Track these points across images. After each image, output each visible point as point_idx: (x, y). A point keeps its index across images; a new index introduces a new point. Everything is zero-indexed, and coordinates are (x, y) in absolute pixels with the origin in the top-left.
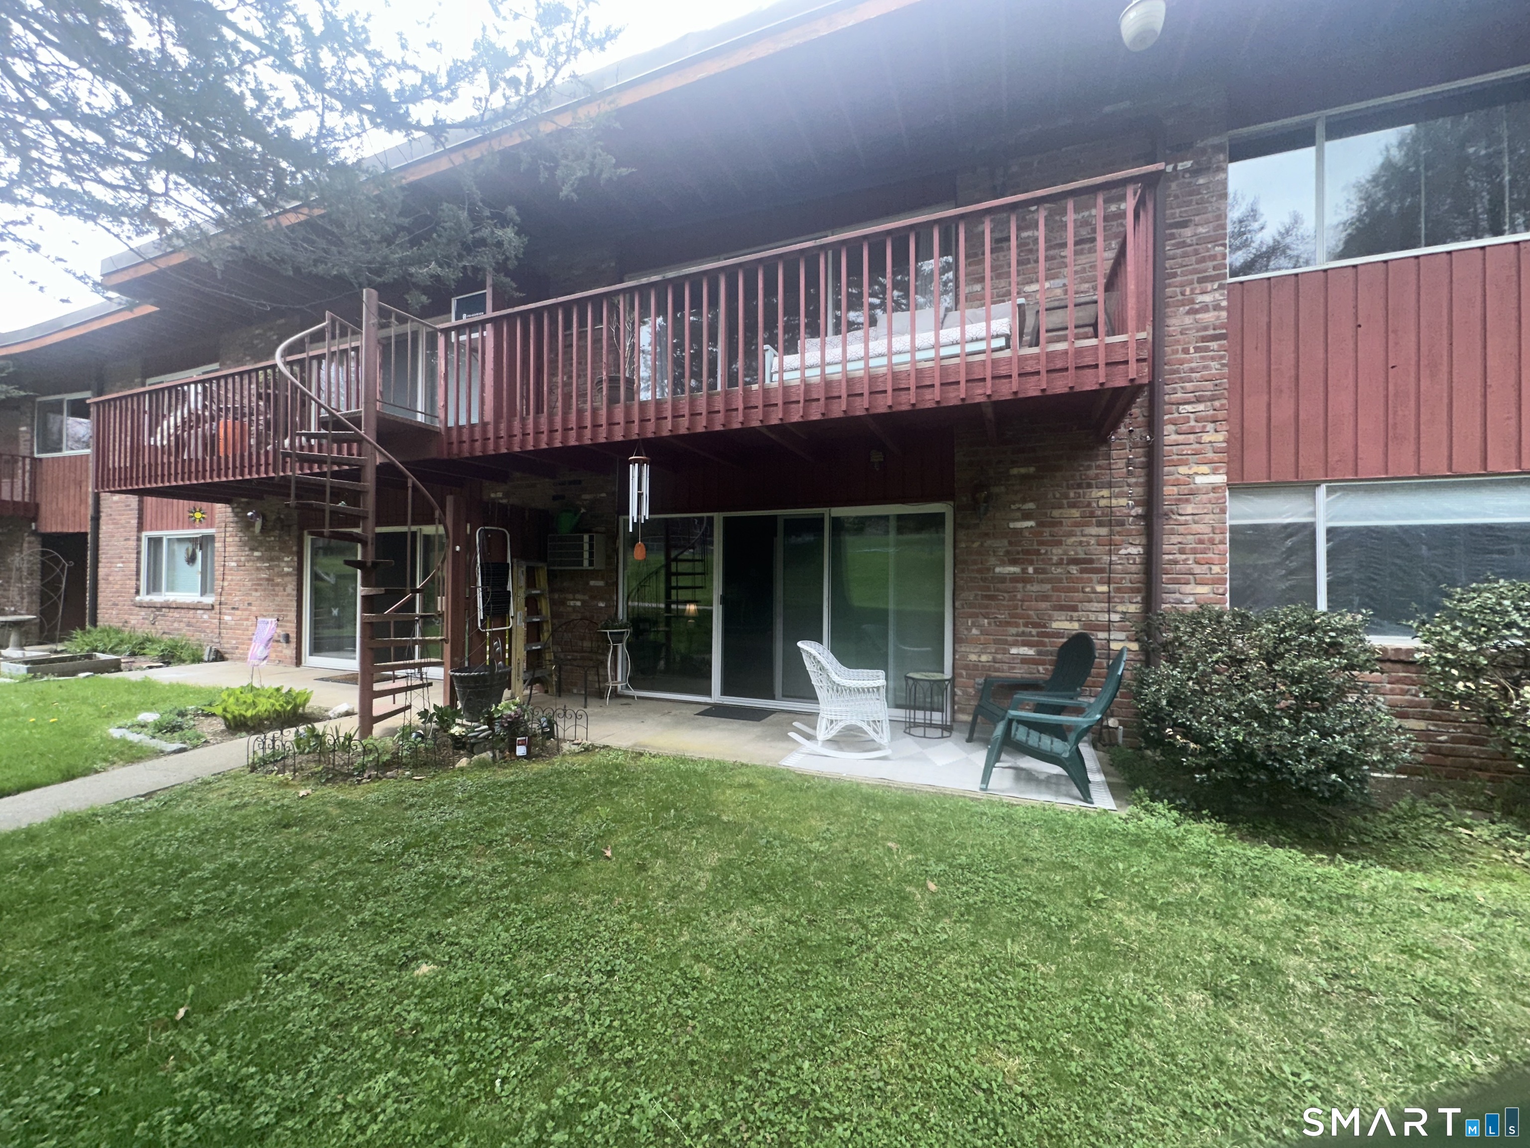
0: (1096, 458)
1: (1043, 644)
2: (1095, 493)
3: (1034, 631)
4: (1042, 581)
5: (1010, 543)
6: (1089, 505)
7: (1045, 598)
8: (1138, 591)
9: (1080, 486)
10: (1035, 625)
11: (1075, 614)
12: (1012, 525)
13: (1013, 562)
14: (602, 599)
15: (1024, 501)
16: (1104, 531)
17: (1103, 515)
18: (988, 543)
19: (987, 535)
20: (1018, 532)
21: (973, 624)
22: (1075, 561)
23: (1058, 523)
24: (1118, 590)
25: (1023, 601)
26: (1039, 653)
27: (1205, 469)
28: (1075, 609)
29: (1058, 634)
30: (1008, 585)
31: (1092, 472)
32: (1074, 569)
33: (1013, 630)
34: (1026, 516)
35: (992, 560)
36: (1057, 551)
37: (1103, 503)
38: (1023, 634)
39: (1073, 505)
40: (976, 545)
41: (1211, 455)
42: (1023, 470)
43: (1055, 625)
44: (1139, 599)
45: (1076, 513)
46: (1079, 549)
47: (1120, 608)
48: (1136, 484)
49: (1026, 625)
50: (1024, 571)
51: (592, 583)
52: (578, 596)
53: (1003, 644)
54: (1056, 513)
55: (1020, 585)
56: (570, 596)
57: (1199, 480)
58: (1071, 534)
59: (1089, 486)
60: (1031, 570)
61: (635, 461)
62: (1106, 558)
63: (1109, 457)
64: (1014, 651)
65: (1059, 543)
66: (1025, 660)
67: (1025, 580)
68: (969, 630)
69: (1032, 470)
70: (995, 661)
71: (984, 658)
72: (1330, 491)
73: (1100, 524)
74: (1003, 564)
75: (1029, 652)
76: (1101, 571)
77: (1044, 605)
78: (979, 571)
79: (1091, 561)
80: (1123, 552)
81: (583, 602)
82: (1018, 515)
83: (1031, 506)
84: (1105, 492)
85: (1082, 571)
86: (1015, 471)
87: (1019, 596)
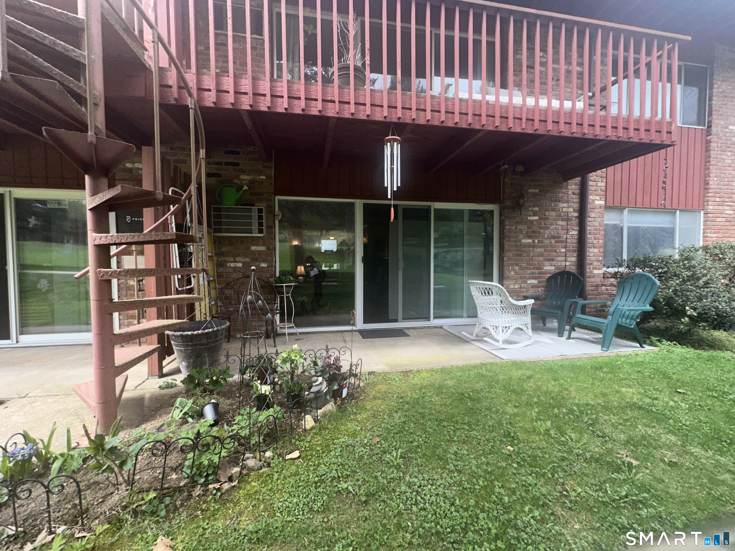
0: (561, 188)
1: (540, 278)
2: (561, 205)
3: (537, 272)
4: (541, 247)
5: (528, 228)
6: (559, 210)
7: (541, 255)
8: (574, 251)
9: (556, 201)
10: (538, 269)
11: (553, 263)
12: (529, 218)
13: (529, 237)
14: (264, 261)
15: (534, 206)
16: (564, 223)
17: (565, 216)
18: (519, 227)
19: (518, 222)
20: (532, 221)
21: (512, 270)
22: (554, 237)
23: (547, 219)
24: (569, 251)
25: (533, 257)
26: (539, 282)
27: (598, 198)
28: (553, 260)
29: (546, 273)
30: (527, 249)
31: (561, 195)
32: (553, 241)
33: (529, 272)
34: (535, 214)
35: (521, 236)
36: (547, 232)
37: (564, 210)
38: (533, 273)
39: (553, 210)
40: (514, 227)
41: (600, 192)
42: (534, 191)
43: (545, 268)
44: (576, 255)
45: (554, 214)
46: (555, 231)
47: (569, 259)
48: (576, 202)
49: (534, 269)
50: (533, 242)
51: (253, 248)
52: (238, 259)
53: (524, 279)
54: (547, 213)
55: (532, 249)
56: (232, 259)
57: (597, 202)
58: (552, 224)
59: (559, 201)
60: (536, 241)
61: (389, 140)
62: (565, 236)
63: (566, 188)
64: (529, 282)
65: (547, 228)
66: (533, 286)
67: (533, 246)
68: (510, 272)
69: (538, 191)
70: (521, 288)
71: (517, 286)
72: (629, 211)
73: (563, 220)
74: (525, 238)
75: (535, 282)
76: (562, 242)
77: (541, 259)
78: (515, 241)
79: (559, 237)
80: (571, 233)
81: (243, 263)
82: (531, 213)
83: (537, 209)
84: (566, 205)
85: (556, 242)
86: (531, 191)
87: (531, 255)
